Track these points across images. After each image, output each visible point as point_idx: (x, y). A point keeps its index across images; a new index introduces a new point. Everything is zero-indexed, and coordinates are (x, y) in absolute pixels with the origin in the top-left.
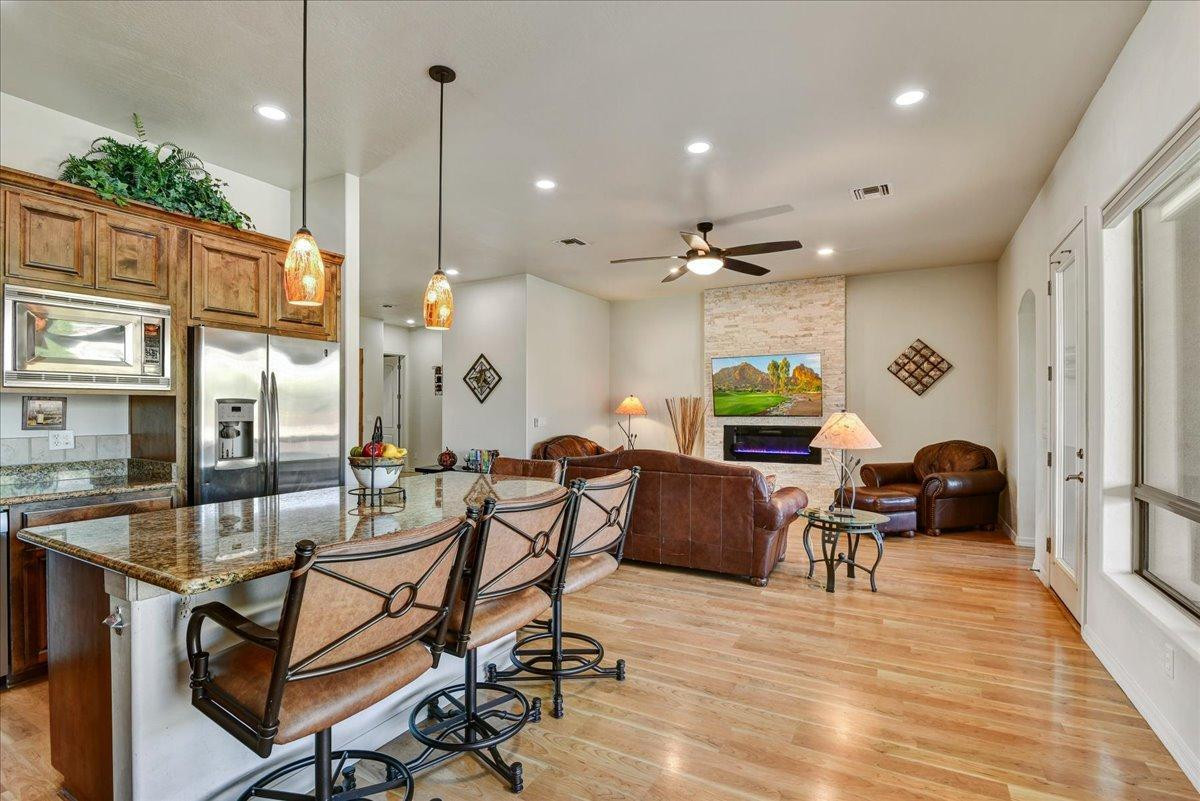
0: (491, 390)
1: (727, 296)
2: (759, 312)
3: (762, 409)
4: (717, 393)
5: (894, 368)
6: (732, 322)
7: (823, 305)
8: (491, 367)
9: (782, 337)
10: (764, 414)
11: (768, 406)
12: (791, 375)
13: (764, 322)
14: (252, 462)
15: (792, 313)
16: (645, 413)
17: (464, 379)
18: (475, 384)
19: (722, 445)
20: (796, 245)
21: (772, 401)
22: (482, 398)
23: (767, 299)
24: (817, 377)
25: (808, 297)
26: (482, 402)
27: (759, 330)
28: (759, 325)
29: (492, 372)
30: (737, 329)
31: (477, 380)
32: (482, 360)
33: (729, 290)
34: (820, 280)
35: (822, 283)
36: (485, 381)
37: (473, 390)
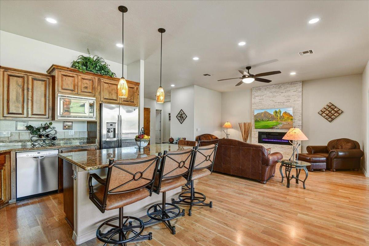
0: (184, 120)
1: (260, 89)
2: (271, 94)
3: (272, 126)
4: (256, 121)
5: (321, 113)
6: (261, 98)
7: (294, 92)
8: (184, 113)
9: (279, 103)
10: (272, 128)
11: (274, 126)
12: (282, 115)
13: (272, 98)
14: (115, 139)
15: (283, 94)
16: (232, 127)
17: (177, 117)
18: (179, 118)
19: (258, 138)
20: (279, 72)
21: (275, 124)
22: (181, 122)
23: (273, 90)
24: (291, 116)
25: (288, 89)
26: (181, 123)
27: (270, 100)
28: (271, 99)
29: (184, 114)
30: (263, 100)
31: (180, 117)
32: (182, 111)
33: (261, 87)
34: (293, 83)
35: (294, 84)
36: (182, 117)
37: (179, 120)
